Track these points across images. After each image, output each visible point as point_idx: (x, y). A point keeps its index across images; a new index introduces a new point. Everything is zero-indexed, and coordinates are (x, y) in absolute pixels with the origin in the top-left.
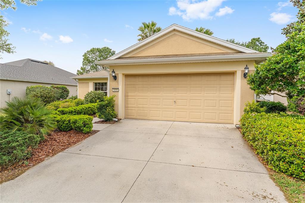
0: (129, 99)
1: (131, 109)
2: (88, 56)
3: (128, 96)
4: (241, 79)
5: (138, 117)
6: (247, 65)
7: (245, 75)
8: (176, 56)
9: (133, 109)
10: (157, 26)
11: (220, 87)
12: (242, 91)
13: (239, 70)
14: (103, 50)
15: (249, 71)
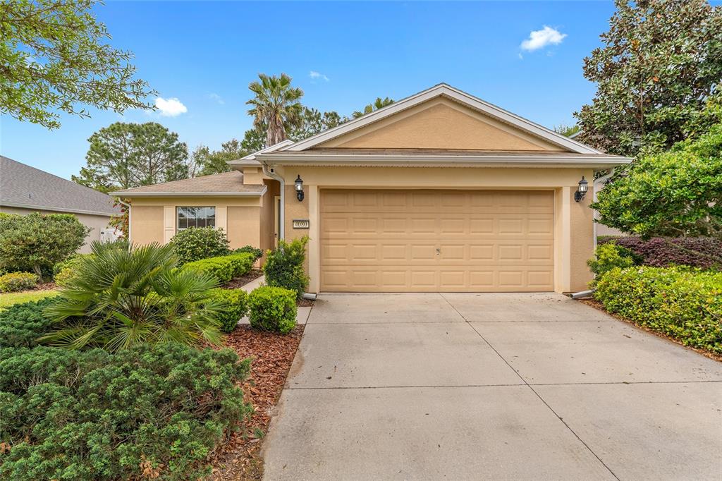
0: (330, 246)
1: (336, 268)
2: (104, 141)
3: (328, 239)
4: (571, 204)
5: (355, 287)
6: (583, 178)
7: (578, 196)
8: (445, 151)
9: (340, 268)
10: (293, 86)
11: (529, 219)
12: (572, 225)
13: (567, 186)
14: (147, 129)
15: (587, 188)
